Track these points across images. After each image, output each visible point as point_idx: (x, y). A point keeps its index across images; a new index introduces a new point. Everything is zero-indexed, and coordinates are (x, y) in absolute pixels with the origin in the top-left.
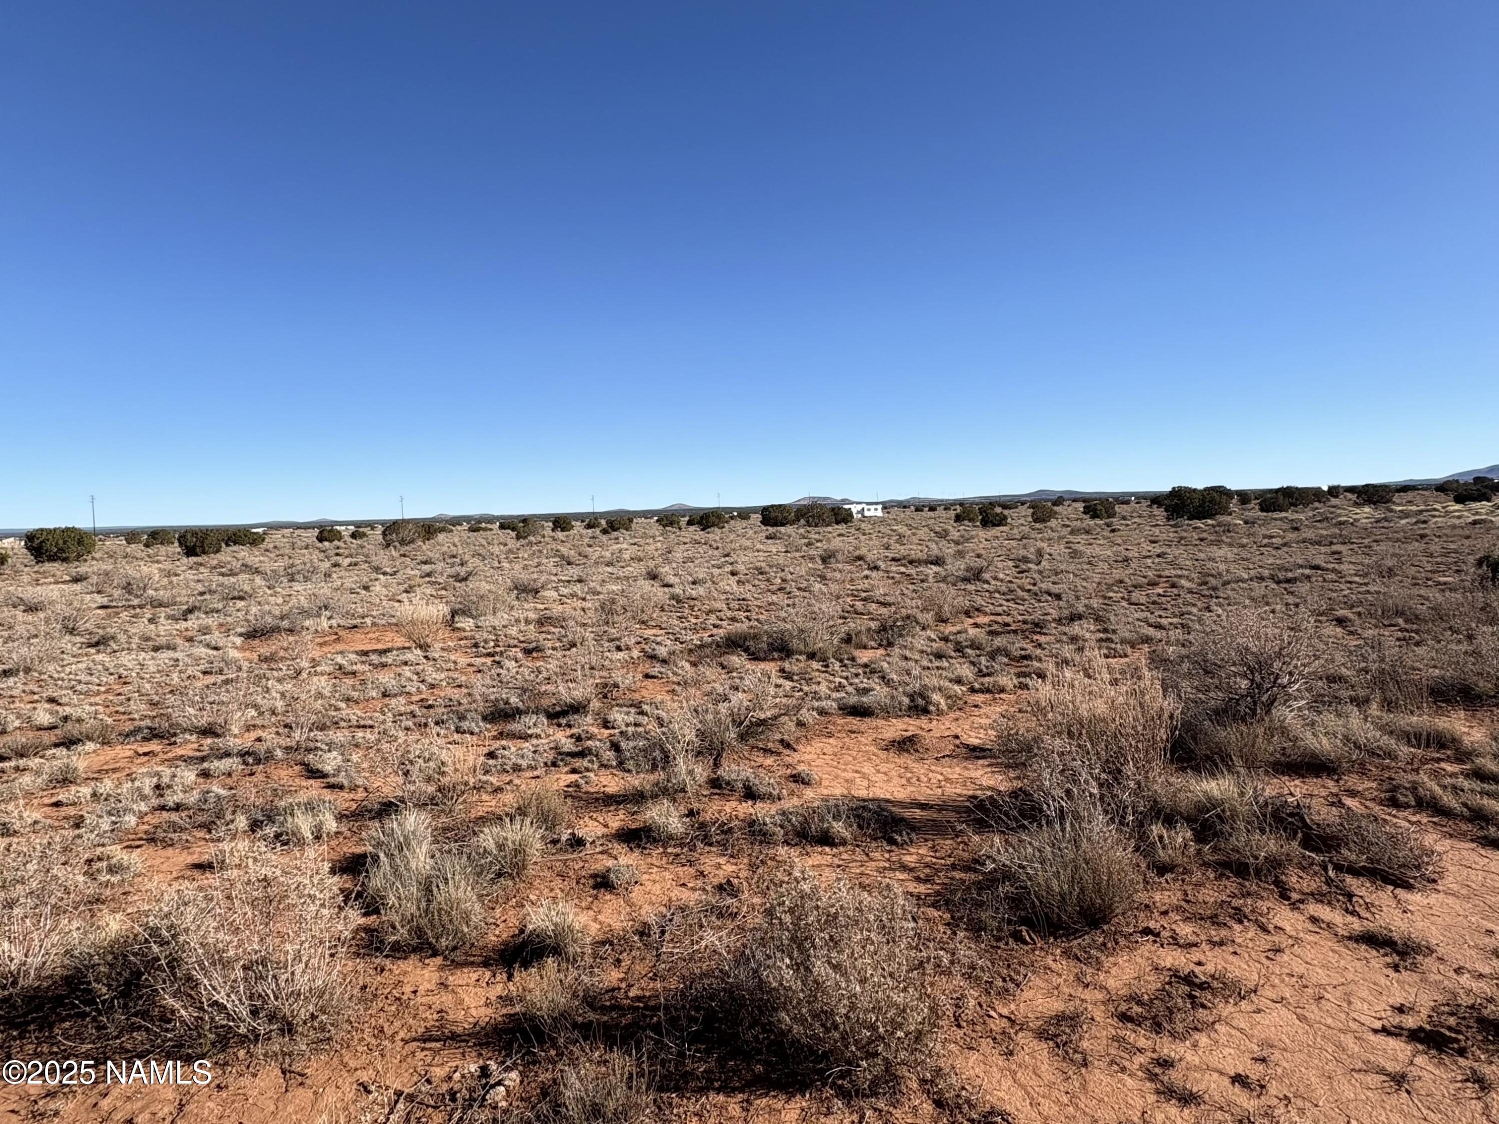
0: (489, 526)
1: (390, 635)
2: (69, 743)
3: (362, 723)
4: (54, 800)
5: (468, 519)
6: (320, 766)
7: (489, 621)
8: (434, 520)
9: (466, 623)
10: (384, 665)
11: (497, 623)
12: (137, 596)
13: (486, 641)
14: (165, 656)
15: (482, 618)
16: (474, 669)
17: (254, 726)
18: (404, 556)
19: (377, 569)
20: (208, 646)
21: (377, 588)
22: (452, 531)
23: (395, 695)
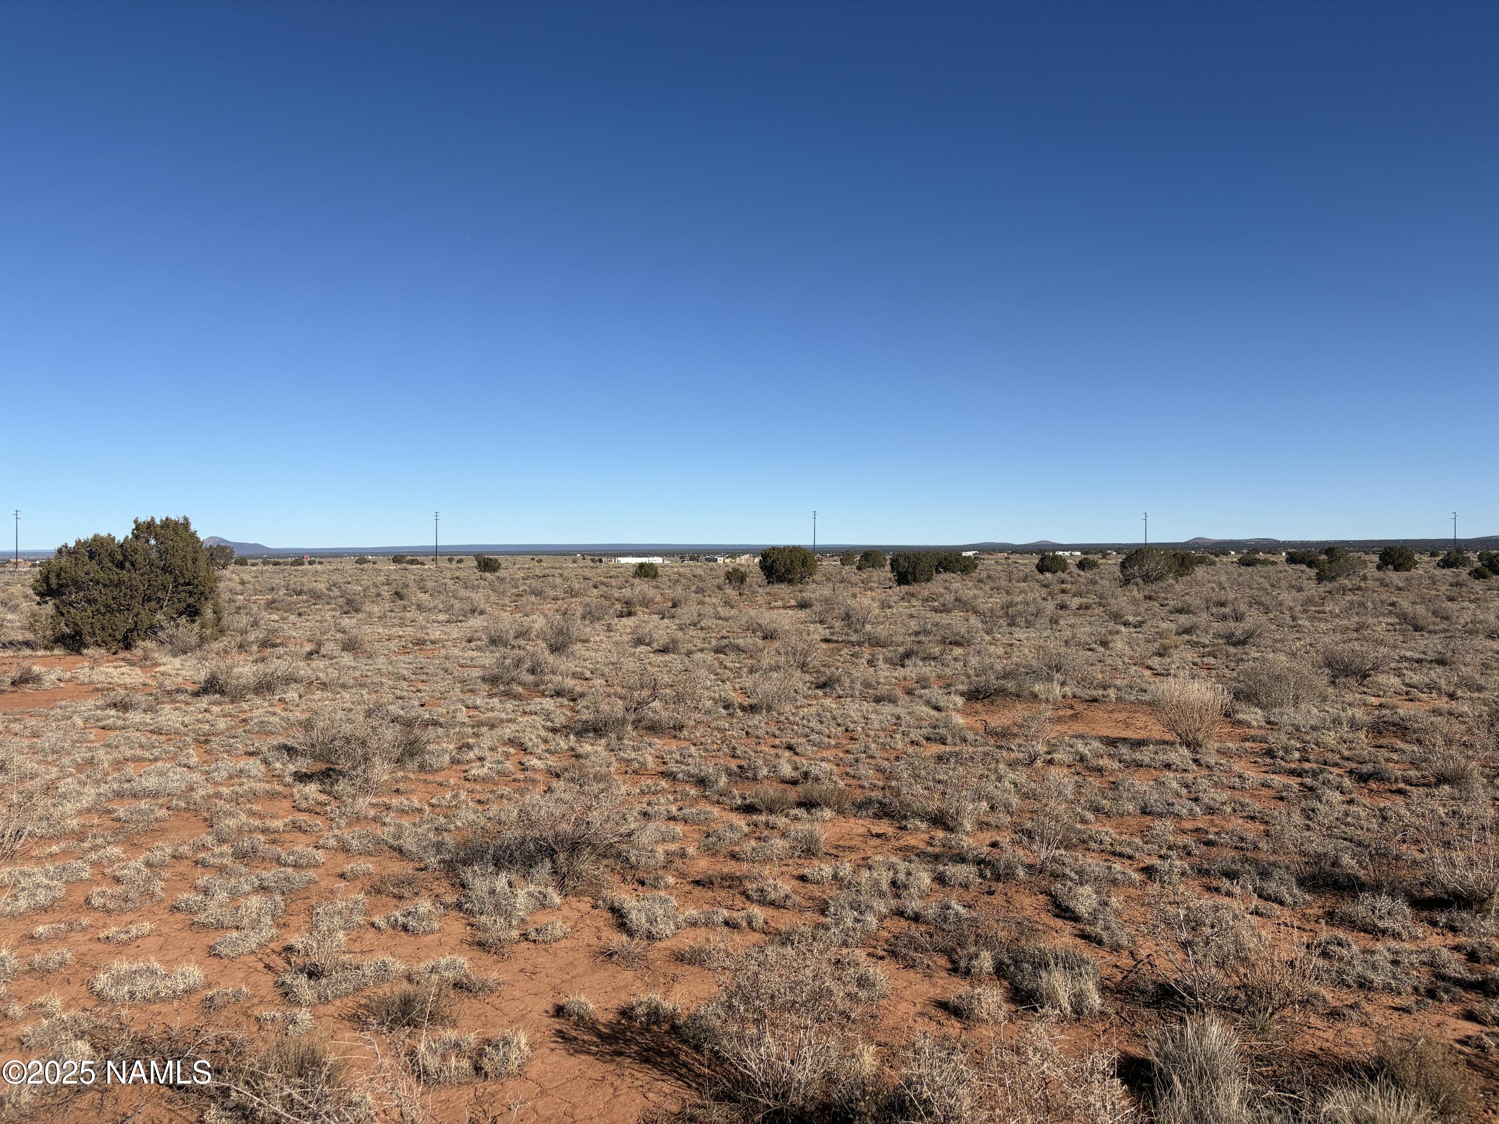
0: (1272, 558)
1: (1142, 719)
2: (809, 804)
3: (1118, 849)
4: (801, 871)
5: (1237, 545)
6: (1072, 904)
7: (1288, 715)
8: (1187, 545)
9: (1253, 716)
10: (1139, 765)
11: (1299, 720)
12: (856, 631)
13: (1287, 750)
14: (887, 709)
15: (1276, 710)
16: (1271, 793)
17: (987, 824)
18: (1150, 598)
19: (1116, 617)
20: (928, 703)
21: (1119, 645)
22: (1213, 563)
23: (1160, 815)
